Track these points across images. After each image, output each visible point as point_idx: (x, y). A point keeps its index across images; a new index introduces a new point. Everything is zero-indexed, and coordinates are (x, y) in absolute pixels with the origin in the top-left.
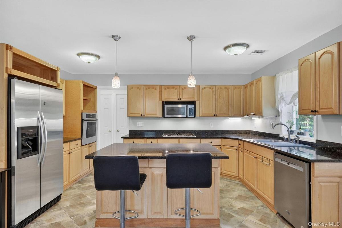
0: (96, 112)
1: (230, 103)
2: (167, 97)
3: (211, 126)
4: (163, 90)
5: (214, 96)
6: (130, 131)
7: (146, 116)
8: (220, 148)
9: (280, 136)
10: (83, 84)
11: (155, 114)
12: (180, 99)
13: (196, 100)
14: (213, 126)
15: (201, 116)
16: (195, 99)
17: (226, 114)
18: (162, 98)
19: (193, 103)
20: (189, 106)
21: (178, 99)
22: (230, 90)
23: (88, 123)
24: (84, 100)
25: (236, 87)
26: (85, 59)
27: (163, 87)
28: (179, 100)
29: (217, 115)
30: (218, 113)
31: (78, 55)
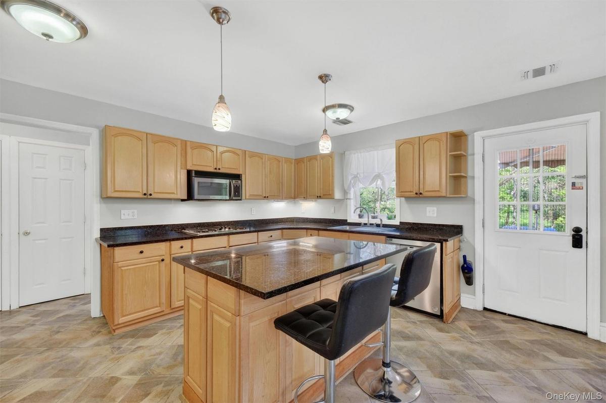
1: (281, 181)
2: (195, 164)
4: (189, 150)
5: (264, 171)
7: (154, 196)
9: (348, 221)
11: (174, 193)
12: (219, 169)
13: (241, 172)
14: (254, 213)
15: (248, 197)
16: (239, 171)
17: (276, 196)
18: (186, 164)
19: (238, 177)
20: (233, 181)
21: (215, 169)
22: (281, 163)
25: (288, 160)
27: (188, 144)
28: (216, 171)
29: (268, 197)
30: (269, 195)
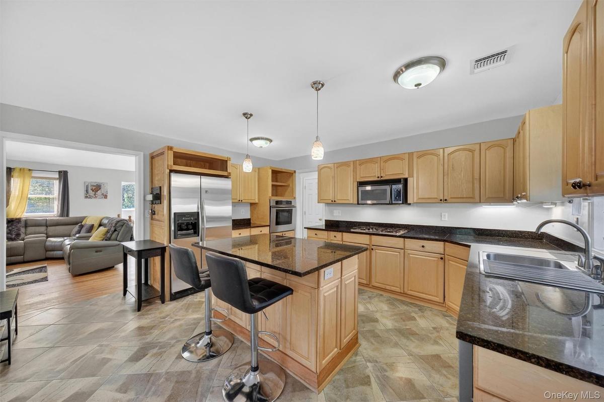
0: (295, 198)
1: (477, 176)
3: (443, 219)
4: (358, 167)
5: (442, 168)
6: (325, 220)
7: (337, 202)
8: (442, 258)
10: (271, 170)
11: (348, 200)
12: (382, 177)
13: (406, 176)
14: (447, 219)
15: (415, 201)
17: (466, 198)
18: (356, 178)
19: (400, 181)
20: (394, 187)
21: (378, 177)
23: (277, 210)
24: (273, 185)
25: (494, 144)
26: (257, 143)
27: (358, 162)
28: (379, 179)
29: (446, 200)
30: (449, 197)
31: (252, 140)
